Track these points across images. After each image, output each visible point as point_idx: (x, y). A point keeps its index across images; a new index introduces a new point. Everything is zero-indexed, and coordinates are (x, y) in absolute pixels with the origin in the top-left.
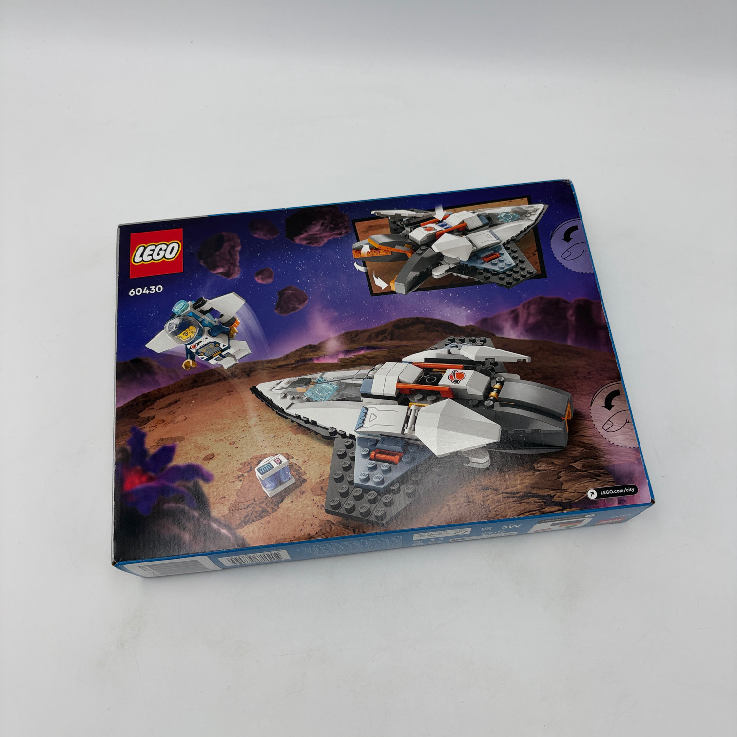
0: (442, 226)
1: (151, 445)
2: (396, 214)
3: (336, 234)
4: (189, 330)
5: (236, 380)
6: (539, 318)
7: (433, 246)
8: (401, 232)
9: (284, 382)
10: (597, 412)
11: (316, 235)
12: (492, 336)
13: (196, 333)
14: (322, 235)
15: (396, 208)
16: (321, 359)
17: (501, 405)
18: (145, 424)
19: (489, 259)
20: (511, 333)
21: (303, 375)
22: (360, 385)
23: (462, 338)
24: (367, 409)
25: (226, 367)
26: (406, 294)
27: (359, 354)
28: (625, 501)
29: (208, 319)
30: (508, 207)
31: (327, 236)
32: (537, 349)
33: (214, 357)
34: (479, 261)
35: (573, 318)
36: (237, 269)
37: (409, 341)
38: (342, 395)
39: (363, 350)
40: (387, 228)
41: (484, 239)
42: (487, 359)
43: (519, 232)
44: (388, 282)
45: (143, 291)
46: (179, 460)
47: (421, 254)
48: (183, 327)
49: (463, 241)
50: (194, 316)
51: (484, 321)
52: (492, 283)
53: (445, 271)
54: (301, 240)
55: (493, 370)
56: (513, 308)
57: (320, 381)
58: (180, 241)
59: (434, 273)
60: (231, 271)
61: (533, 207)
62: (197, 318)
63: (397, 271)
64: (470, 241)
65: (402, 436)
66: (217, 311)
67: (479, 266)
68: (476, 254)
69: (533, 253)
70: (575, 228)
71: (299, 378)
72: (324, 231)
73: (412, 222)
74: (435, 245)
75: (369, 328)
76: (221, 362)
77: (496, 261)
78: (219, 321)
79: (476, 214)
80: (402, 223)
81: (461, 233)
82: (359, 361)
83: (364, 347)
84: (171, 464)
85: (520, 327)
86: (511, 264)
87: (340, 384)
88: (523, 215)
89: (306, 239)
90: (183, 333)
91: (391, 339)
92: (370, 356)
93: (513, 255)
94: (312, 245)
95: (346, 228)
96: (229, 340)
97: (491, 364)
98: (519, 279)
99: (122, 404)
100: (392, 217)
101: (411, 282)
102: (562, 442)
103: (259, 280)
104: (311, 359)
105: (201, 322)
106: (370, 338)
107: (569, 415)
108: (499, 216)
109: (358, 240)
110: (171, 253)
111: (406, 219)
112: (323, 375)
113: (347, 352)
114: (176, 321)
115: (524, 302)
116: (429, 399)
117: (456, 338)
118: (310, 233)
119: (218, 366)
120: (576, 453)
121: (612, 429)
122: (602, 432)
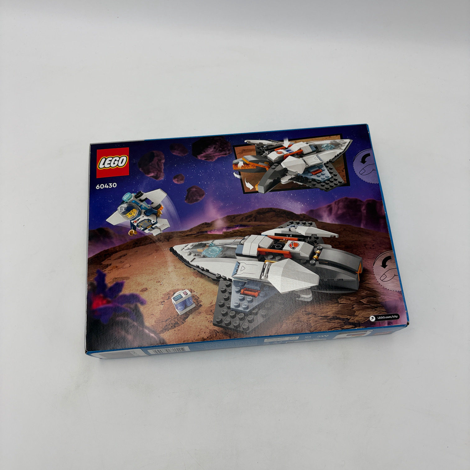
0: (287, 151)
1: (109, 281)
2: (260, 143)
3: (223, 154)
4: (133, 211)
5: (161, 243)
6: (344, 210)
7: (282, 164)
8: (262, 154)
9: (190, 245)
10: (377, 269)
11: (211, 154)
12: (316, 221)
13: (136, 213)
14: (214, 155)
15: (259, 139)
16: (212, 232)
17: (320, 263)
18: (105, 269)
19: (315, 173)
20: (327, 219)
21: (201, 241)
22: (235, 248)
23: (298, 221)
24: (239, 263)
25: (154, 235)
26: (265, 193)
27: (235, 229)
28: (392, 323)
29: (144, 205)
30: (328, 141)
31: (217, 156)
32: (343, 230)
33: (147, 229)
34: (309, 174)
35: (365, 211)
36: (162, 174)
37: (266, 222)
38: (225, 254)
39: (238, 227)
40: (254, 151)
41: (313, 160)
42: (312, 235)
43: (334, 157)
44: (254, 185)
45: (104, 186)
46: (126, 291)
47: (275, 168)
48: (129, 209)
49: (300, 161)
50: (136, 202)
51: (312, 211)
52: (317, 188)
53: (289, 179)
54: (201, 157)
55: (316, 242)
56: (329, 204)
57: (211, 245)
58: (128, 156)
59: (282, 181)
60: (159, 175)
61: (343, 141)
62: (137, 204)
63: (260, 179)
64: (304, 161)
65: (260, 280)
66: (150, 200)
67: (310, 177)
68: (308, 170)
69: (342, 170)
70: (368, 155)
71: (199, 243)
72: (215, 152)
73: (269, 148)
74: (284, 164)
75: (242, 213)
76: (151, 232)
77: (320, 174)
78: (151, 207)
79: (309, 144)
80: (263, 148)
81: (299, 156)
82: (235, 234)
83: (239, 225)
84: (121, 294)
85: (333, 216)
86: (328, 177)
87: (223, 247)
88: (337, 146)
89: (205, 157)
90: (129, 213)
91: (255, 221)
92: (242, 231)
93: (330, 171)
94: (208, 161)
95: (229, 150)
96: (157, 218)
97: (315, 238)
98: (333, 186)
99: (92, 255)
100: (257, 144)
101: (268, 186)
102: (356, 287)
103: (175, 181)
104: (206, 232)
105: (140, 207)
106: (242, 220)
107: (360, 271)
108: (322, 146)
109: (236, 159)
110: (122, 163)
111: (266, 146)
112: (213, 241)
113: (228, 228)
114: (125, 206)
115: (336, 200)
116: (277, 258)
117: (294, 222)
118: (207, 153)
119: (150, 234)
120: (363, 294)
121: (386, 280)
122: (380, 281)
